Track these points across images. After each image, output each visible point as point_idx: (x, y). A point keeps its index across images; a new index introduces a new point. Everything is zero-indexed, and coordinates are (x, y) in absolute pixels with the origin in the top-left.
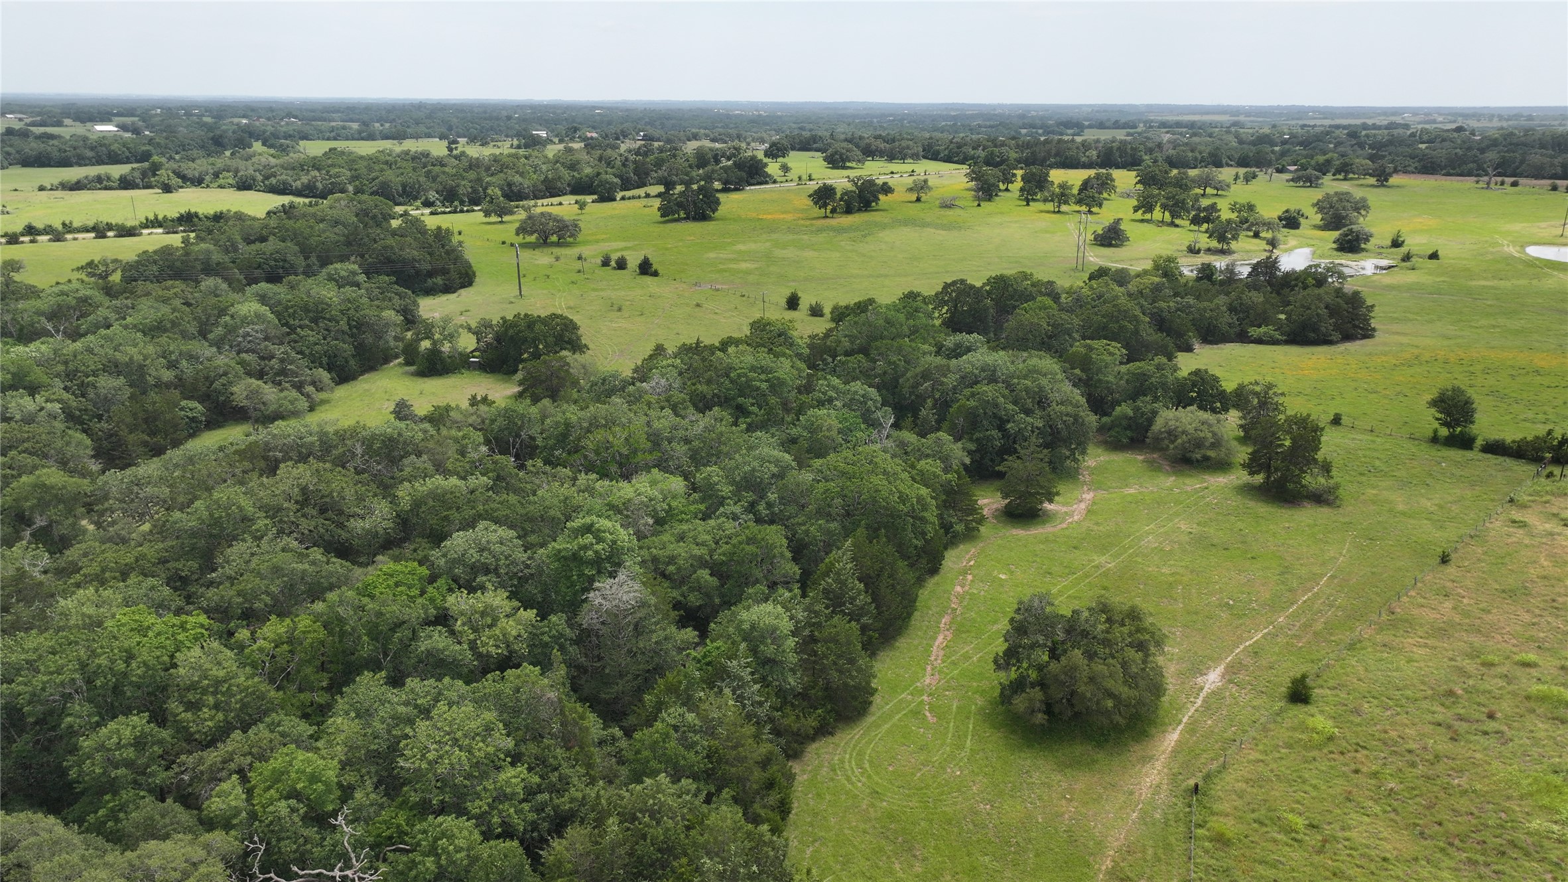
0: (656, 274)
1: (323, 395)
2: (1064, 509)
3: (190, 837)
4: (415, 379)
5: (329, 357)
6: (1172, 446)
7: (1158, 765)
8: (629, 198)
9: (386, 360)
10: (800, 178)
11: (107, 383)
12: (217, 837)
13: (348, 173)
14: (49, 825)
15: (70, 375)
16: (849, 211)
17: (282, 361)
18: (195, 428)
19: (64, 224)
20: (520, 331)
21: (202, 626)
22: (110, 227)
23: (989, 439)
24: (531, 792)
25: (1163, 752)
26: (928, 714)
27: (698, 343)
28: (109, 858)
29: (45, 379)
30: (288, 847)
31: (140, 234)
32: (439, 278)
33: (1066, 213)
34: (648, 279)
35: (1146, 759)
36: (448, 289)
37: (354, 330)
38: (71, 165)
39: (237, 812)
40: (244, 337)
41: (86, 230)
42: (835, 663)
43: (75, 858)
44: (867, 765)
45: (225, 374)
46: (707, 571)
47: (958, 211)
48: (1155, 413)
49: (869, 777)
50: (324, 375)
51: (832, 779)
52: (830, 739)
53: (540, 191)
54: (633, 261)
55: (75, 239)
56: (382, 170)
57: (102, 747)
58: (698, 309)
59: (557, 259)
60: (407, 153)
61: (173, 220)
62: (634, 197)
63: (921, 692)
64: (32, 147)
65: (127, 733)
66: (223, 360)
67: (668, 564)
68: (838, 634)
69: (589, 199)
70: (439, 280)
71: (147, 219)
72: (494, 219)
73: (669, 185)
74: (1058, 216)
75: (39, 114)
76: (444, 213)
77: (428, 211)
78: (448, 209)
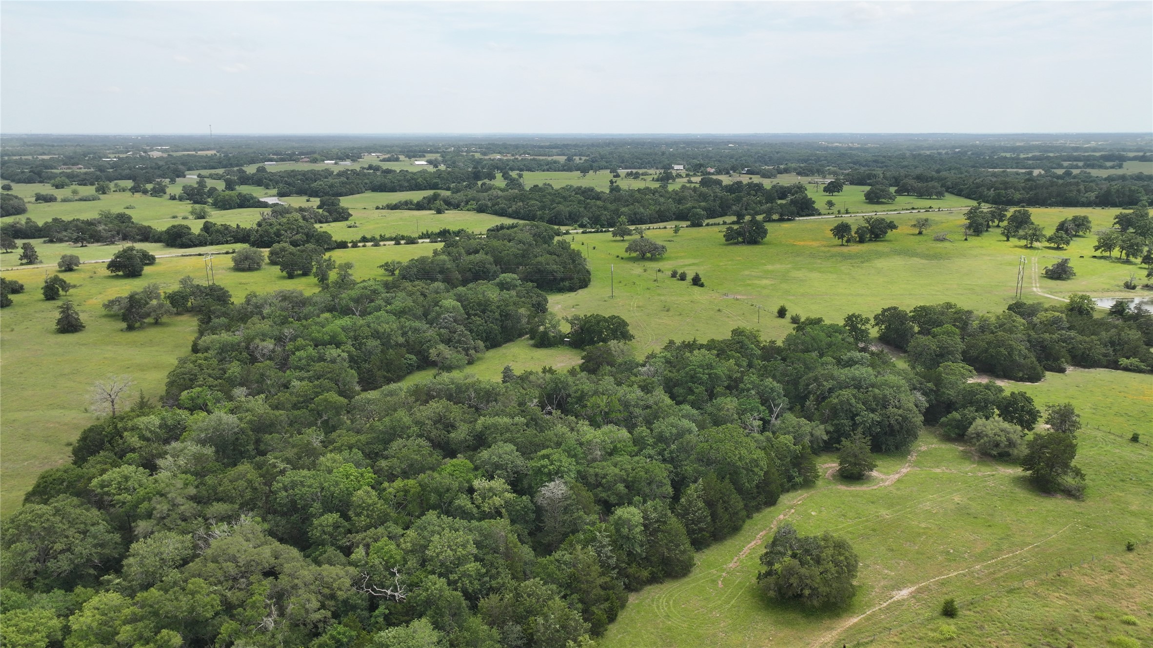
0: (702, 285)
1: (479, 355)
2: (883, 477)
3: (343, 567)
4: (532, 348)
5: (487, 333)
6: (977, 444)
7: (834, 633)
8: (712, 225)
9: (520, 335)
10: (839, 212)
11: (372, 343)
12: (351, 570)
14: (295, 552)
15: (356, 338)
16: (862, 241)
17: (460, 335)
18: (411, 370)
19: (381, 236)
20: (592, 326)
21: (372, 478)
22: (403, 238)
23: (843, 425)
24: (481, 576)
25: (842, 627)
26: (720, 582)
27: (695, 341)
28: (310, 568)
29: (345, 339)
30: (376, 578)
31: (417, 243)
32: (567, 282)
33: (1037, 249)
34: (696, 288)
35: (830, 629)
36: (572, 289)
37: (503, 318)
38: (396, 191)
39: (360, 561)
40: (444, 319)
41: (391, 239)
42: (667, 544)
43: (299, 565)
44: (671, 603)
45: (430, 341)
46: (623, 485)
47: (947, 244)
48: (974, 419)
49: (669, 608)
50: (481, 344)
51: (649, 605)
52: (659, 586)
53: (655, 218)
54: (690, 276)
55: (385, 245)
57: (321, 525)
58: (719, 313)
59: (645, 271)
60: (580, 188)
61: (436, 234)
62: (715, 224)
63: (723, 570)
64: (379, 178)
65: (330, 520)
66: (430, 333)
67: (604, 478)
68: (671, 529)
69: (684, 224)
70: (567, 284)
71: (422, 233)
72: (618, 238)
73: (740, 216)
74: (1028, 251)
75: (389, 152)
76: (591, 232)
77: (581, 231)
78: (593, 230)
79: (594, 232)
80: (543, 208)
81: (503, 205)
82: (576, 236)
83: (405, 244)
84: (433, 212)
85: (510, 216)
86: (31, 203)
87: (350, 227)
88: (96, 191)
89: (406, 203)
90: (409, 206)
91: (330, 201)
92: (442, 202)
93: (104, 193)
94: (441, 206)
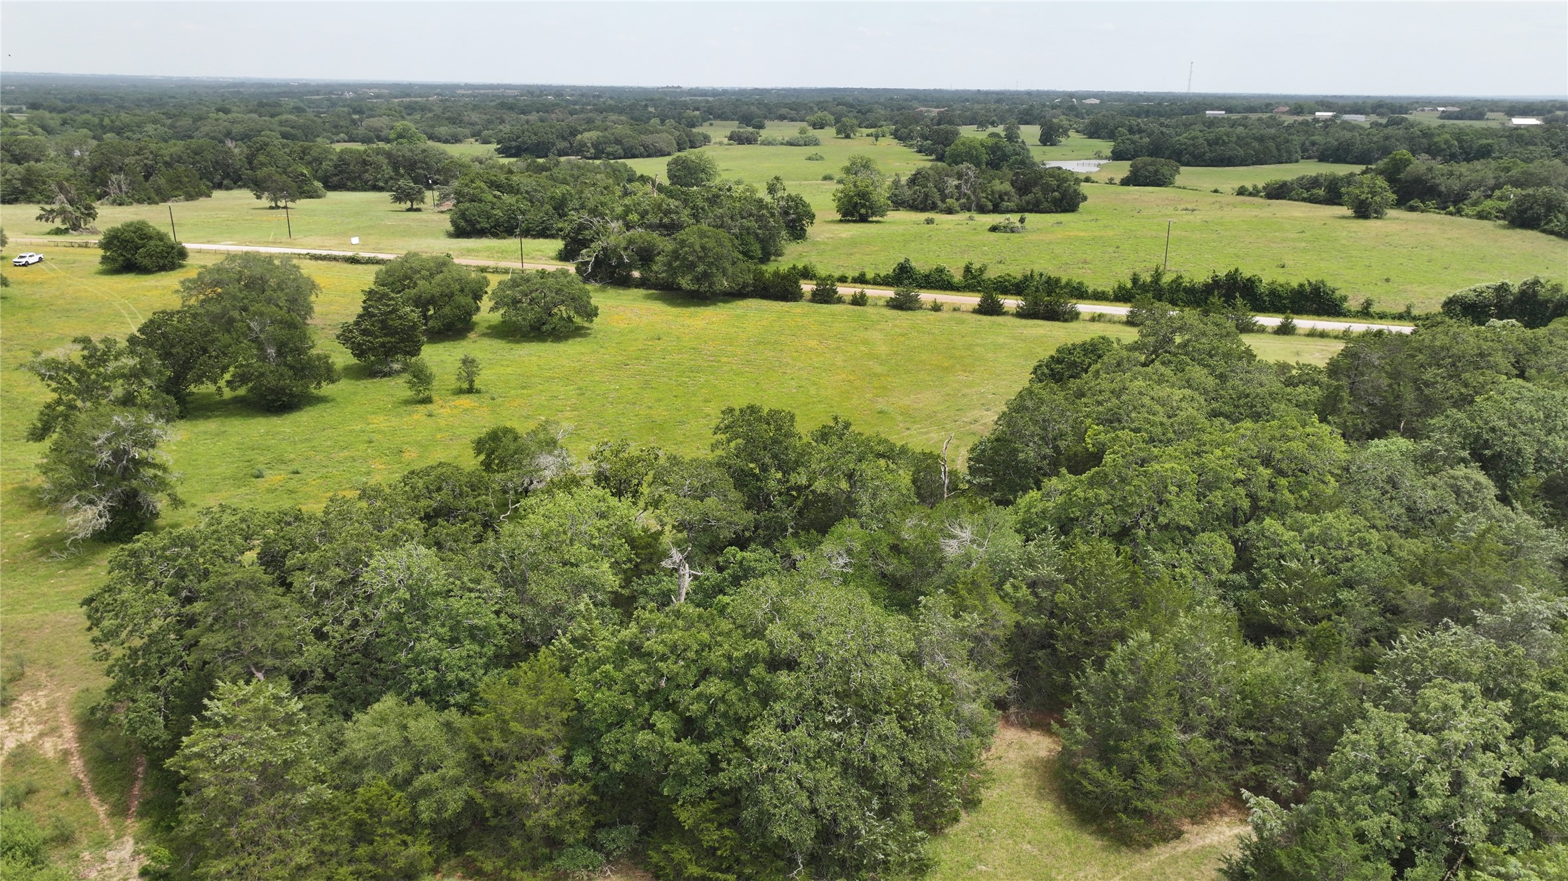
83: (1022, 314)
84: (1344, 210)
86: (721, 143)
87: (994, 229)
88: (838, 133)
89: (1315, 182)
90: (1315, 191)
91: (1151, 168)
92: (1381, 182)
93: (848, 137)
94: (1374, 194)
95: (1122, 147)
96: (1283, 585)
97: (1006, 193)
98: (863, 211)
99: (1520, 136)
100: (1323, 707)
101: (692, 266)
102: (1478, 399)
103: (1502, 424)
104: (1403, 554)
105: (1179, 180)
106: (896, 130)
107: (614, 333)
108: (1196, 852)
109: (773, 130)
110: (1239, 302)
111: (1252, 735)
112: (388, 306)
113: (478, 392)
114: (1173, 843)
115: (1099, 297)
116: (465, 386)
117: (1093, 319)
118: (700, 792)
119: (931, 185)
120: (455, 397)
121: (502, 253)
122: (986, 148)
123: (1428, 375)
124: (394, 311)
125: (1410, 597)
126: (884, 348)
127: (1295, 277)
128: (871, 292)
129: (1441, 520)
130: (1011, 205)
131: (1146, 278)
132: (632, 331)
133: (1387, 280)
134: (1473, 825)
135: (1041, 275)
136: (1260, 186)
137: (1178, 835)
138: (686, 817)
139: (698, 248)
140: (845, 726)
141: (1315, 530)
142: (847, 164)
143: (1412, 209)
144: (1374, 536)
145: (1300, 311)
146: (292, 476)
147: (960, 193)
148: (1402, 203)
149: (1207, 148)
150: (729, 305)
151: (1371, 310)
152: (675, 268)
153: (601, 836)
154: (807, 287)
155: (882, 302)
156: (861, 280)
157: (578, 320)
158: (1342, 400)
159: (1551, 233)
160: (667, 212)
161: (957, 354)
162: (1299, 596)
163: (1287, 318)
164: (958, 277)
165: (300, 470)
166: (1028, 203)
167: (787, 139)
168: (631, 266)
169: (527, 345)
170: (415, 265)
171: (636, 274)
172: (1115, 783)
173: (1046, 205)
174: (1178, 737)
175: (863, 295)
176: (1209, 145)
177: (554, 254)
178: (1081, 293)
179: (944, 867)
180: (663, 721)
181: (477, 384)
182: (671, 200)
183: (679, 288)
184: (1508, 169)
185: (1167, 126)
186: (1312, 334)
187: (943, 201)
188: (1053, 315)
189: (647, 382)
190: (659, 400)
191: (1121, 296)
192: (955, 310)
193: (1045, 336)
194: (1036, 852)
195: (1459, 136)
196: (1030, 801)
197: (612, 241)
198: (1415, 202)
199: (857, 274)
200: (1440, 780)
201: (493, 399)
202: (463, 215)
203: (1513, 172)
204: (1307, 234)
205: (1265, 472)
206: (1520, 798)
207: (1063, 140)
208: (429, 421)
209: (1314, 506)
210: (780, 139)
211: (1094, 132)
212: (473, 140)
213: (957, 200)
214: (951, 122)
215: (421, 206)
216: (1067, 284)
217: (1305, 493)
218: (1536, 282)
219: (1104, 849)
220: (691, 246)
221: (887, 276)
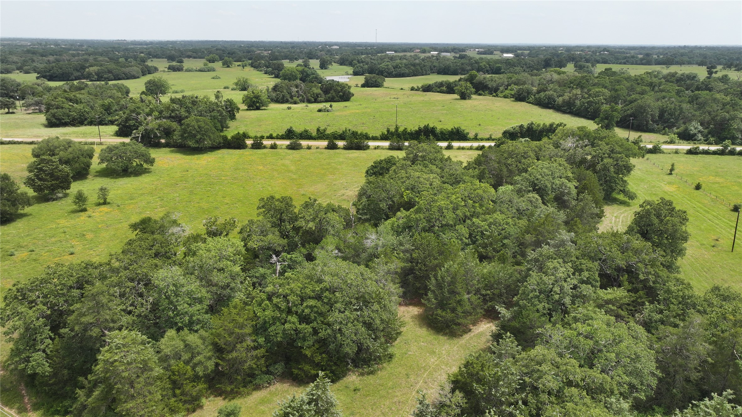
13: (607, 92)
22: (351, 136)
31: (367, 147)
55: (309, 148)
56: (643, 93)
60: (673, 75)
71: (388, 131)
76: (706, 153)
77: (686, 146)
78: (713, 148)
79: (715, 153)
80: (614, 99)
81: (551, 92)
82: (675, 159)
83: (346, 148)
84: (456, 96)
85: (559, 109)
86: (164, 71)
87: (320, 111)
88: (223, 65)
89: (441, 84)
90: (442, 88)
91: (374, 80)
92: (469, 84)
93: (228, 67)
94: (467, 89)
95: (357, 70)
96: (486, 241)
97: (320, 94)
98: (258, 105)
99: (510, 63)
100: (509, 278)
101: (195, 136)
102: (529, 169)
103: (540, 177)
104: (520, 225)
105: (385, 84)
106: (252, 63)
107: (164, 170)
108: (477, 334)
109: (188, 63)
110: (431, 137)
111: (489, 292)
112: (53, 166)
113: (109, 203)
114: (469, 333)
115: (374, 139)
116: (102, 201)
117: (375, 148)
118: (311, 343)
119: (285, 91)
120: (98, 207)
121: (84, 134)
122: (299, 71)
123: (509, 161)
124: (56, 168)
125: (527, 239)
126: (292, 167)
127: (448, 125)
128: (279, 142)
129: (528, 212)
130: (322, 99)
131: (392, 129)
132: (172, 169)
133: (480, 125)
134: (567, 300)
135: (349, 130)
136: (420, 86)
137: (470, 330)
138: (308, 353)
139: (196, 127)
140: (361, 309)
141: (491, 220)
142: (236, 81)
143: (480, 95)
144: (510, 220)
145: (453, 140)
146: (30, 253)
147: (299, 94)
148: (476, 93)
149: (393, 70)
150: (213, 153)
151: (478, 137)
152: (185, 137)
153: (271, 369)
154: (249, 142)
155: (284, 147)
156: (271, 137)
157: (145, 166)
158: (486, 174)
159: (530, 103)
160: (173, 111)
161: (325, 167)
162: (491, 244)
163: (449, 143)
164: (314, 134)
165: (34, 249)
166: (329, 98)
167: (198, 68)
168: (160, 138)
169: (121, 179)
170: (56, 144)
171: (163, 141)
172: (449, 315)
173: (337, 98)
174: (466, 296)
175: (275, 144)
176: (394, 68)
177: (112, 133)
178: (367, 138)
179: (397, 355)
180: (294, 319)
181: (108, 201)
182: (175, 105)
183: (189, 147)
184: (511, 78)
185: (374, 60)
186: (459, 148)
187: (292, 99)
188: (360, 147)
189: (191, 191)
190: (201, 199)
191: (384, 138)
192: (317, 148)
193: (358, 157)
194: (426, 345)
195: (488, 62)
196: (418, 329)
197: (150, 126)
198: (480, 92)
199: (268, 135)
200: (557, 289)
201: (119, 206)
202: (54, 116)
203: (513, 79)
204: (446, 107)
205: (470, 202)
206: (578, 291)
207: (330, 66)
208: (90, 219)
209: (489, 212)
210: (195, 68)
211: (342, 62)
212: (18, 71)
213: (298, 97)
214: (276, 59)
215: (15, 111)
216: (361, 134)
217: (484, 208)
218: (532, 123)
219: (448, 339)
220: (193, 126)
221: (283, 135)
